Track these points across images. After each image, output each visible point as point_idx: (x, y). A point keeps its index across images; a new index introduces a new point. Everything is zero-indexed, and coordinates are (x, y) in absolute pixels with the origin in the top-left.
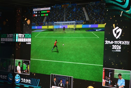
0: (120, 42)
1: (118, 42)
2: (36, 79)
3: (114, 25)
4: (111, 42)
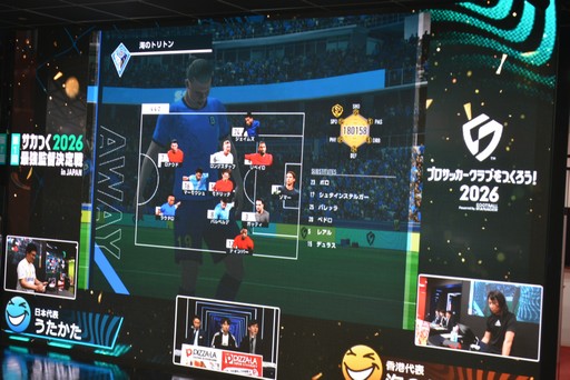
2: (106, 317)
3: (468, 108)
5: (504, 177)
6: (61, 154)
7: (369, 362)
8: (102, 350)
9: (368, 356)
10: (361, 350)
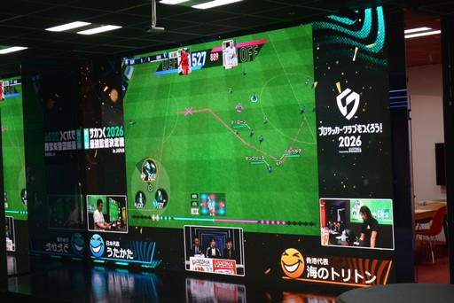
0: (359, 128)
1: (353, 129)
2: (146, 243)
3: (338, 85)
4: (333, 128)
5: (363, 129)
6: (112, 140)
7: (296, 259)
8: (146, 265)
9: (295, 255)
10: (291, 251)
